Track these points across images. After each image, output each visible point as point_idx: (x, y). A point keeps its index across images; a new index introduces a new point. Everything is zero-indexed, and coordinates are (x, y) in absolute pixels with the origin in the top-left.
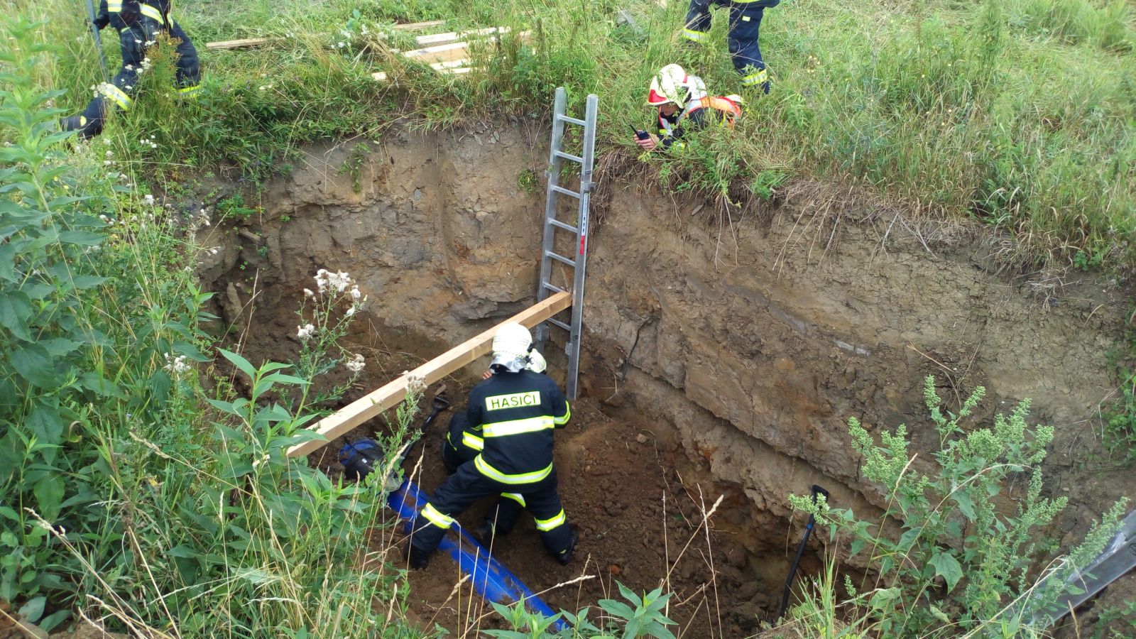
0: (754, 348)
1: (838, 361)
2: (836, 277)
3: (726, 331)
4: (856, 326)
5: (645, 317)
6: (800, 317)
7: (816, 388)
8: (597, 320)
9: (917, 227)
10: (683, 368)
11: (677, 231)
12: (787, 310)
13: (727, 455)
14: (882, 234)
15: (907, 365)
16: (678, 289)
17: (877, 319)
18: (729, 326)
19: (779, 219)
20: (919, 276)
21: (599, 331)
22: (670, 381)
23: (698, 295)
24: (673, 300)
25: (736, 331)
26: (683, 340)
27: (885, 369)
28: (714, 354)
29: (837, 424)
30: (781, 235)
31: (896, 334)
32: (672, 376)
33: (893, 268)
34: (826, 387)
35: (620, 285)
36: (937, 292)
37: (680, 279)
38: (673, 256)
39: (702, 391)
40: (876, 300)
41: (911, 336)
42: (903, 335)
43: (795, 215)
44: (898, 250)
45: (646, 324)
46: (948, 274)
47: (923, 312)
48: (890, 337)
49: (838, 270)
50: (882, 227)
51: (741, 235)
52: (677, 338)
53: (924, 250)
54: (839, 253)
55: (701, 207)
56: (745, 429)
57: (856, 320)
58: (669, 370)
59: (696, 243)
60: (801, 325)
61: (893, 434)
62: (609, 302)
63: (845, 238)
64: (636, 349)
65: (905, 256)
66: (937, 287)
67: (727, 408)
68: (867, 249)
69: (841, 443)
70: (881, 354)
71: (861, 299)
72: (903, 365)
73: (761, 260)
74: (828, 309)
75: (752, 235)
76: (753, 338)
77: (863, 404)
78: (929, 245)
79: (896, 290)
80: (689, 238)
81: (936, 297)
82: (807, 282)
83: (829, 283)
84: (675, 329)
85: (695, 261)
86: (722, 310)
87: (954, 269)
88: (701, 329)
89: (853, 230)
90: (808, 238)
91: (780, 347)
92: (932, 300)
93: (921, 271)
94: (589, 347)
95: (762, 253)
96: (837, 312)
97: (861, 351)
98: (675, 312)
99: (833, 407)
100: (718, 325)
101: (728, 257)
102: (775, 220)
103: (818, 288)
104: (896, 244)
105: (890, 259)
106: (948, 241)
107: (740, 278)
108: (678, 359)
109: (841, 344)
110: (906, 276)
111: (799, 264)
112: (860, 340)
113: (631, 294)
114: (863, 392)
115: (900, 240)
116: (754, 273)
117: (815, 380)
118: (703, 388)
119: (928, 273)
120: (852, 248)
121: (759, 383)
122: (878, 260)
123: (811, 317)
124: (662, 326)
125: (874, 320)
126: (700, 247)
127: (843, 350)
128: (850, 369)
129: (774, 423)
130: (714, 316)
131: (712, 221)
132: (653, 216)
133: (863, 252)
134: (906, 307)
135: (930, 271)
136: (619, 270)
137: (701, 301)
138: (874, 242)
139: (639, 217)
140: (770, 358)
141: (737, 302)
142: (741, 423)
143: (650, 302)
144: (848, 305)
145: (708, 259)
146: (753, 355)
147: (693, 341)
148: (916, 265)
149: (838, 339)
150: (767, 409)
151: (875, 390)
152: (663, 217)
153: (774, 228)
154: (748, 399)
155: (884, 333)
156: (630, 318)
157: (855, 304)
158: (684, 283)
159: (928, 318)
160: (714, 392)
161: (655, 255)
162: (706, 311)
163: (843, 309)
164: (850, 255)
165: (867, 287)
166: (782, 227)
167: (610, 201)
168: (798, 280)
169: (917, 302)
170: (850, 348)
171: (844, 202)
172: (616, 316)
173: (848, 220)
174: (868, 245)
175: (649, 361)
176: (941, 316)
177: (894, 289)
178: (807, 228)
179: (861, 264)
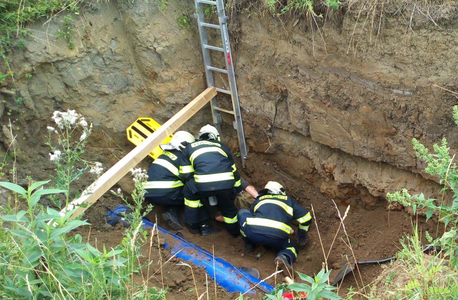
0: (347, 103)
1: (395, 101)
2: (386, 51)
3: (328, 96)
4: (402, 79)
5: (278, 97)
6: (370, 79)
7: (385, 120)
8: (249, 104)
9: (428, 12)
10: (307, 123)
11: (287, 39)
12: (361, 76)
13: (342, 169)
14: (408, 19)
15: (434, 96)
16: (294, 75)
17: (413, 72)
18: (329, 92)
19: (346, 21)
20: (433, 42)
21: (252, 110)
22: (301, 132)
23: (307, 77)
24: (293, 82)
25: (334, 95)
26: (303, 107)
27: (422, 101)
28: (324, 112)
29: (400, 138)
30: (349, 30)
31: (426, 79)
32: (301, 129)
33: (418, 40)
34: (391, 118)
35: (259, 79)
36: (444, 50)
37: (295, 69)
38: (287, 55)
39: (321, 135)
40: (411, 61)
41: (433, 78)
42: (429, 79)
43: (356, 17)
44: (419, 28)
45: (280, 101)
46: (449, 38)
47: (438, 63)
48: (422, 82)
49: (386, 47)
50: (407, 15)
51: (326, 35)
52: (300, 106)
53: (434, 25)
54: (385, 36)
55: (297, 21)
56: (349, 152)
57: (401, 75)
58: (299, 126)
59: (299, 44)
60: (371, 84)
61: (440, 145)
62: (254, 91)
63: (387, 26)
64: (277, 117)
65: (423, 31)
66: (444, 47)
67: (336, 142)
68: (401, 31)
69: (405, 149)
70: (419, 92)
71: (402, 62)
72: (432, 96)
73: (341, 48)
74: (385, 72)
75: (333, 33)
76: (345, 98)
77: (413, 124)
78: (436, 21)
79: (421, 53)
80: (295, 42)
81: (444, 53)
82: (370, 57)
83: (383, 56)
84: (297, 100)
85: (301, 56)
86: (323, 84)
87: (452, 34)
88: (313, 98)
89: (391, 20)
90: (366, 30)
91: (361, 99)
92: (442, 55)
93: (434, 38)
94: (248, 121)
95: (341, 44)
96: (390, 73)
97: (407, 93)
98: (295, 90)
99: (397, 129)
100: (322, 93)
101: (320, 50)
102: (344, 21)
103: (377, 60)
104: (417, 24)
105: (415, 34)
106: (446, 17)
107: (330, 62)
108: (303, 118)
109: (395, 91)
110: (426, 43)
111: (363, 46)
112: (405, 87)
113: (267, 83)
114: (413, 117)
115: (419, 21)
116: (338, 57)
117: (384, 115)
118: (322, 133)
119: (438, 39)
120: (393, 32)
121: (353, 124)
122: (409, 36)
123: (376, 78)
124: (289, 100)
125: (412, 73)
126: (302, 47)
127: (397, 94)
128: (403, 105)
129: (365, 145)
130: (319, 88)
131: (307, 29)
132: (269, 31)
133: (399, 33)
134: (428, 62)
135: (439, 37)
136: (256, 69)
137: (310, 80)
138: (404, 25)
139: (261, 34)
140: (357, 107)
141: (331, 77)
142: (347, 148)
143: (279, 87)
144: (395, 67)
145: (309, 53)
146: (346, 108)
147: (310, 105)
148: (430, 35)
149: (393, 89)
150: (360, 138)
151: (419, 114)
152: (276, 31)
153: (345, 27)
154: (348, 134)
155: (419, 80)
156: (270, 99)
157: (399, 65)
158: (297, 71)
159: (441, 66)
160: (328, 134)
161: (276, 57)
162: (313, 86)
163: (393, 70)
164: (392, 36)
165: (405, 54)
166: (350, 25)
167: (240, 26)
168: (364, 57)
169: (435, 58)
170: (401, 92)
171: (383, 3)
172: (261, 99)
173: (387, 15)
174: (401, 28)
175: (286, 123)
176: (449, 63)
177: (420, 52)
178: (365, 23)
179: (399, 40)
